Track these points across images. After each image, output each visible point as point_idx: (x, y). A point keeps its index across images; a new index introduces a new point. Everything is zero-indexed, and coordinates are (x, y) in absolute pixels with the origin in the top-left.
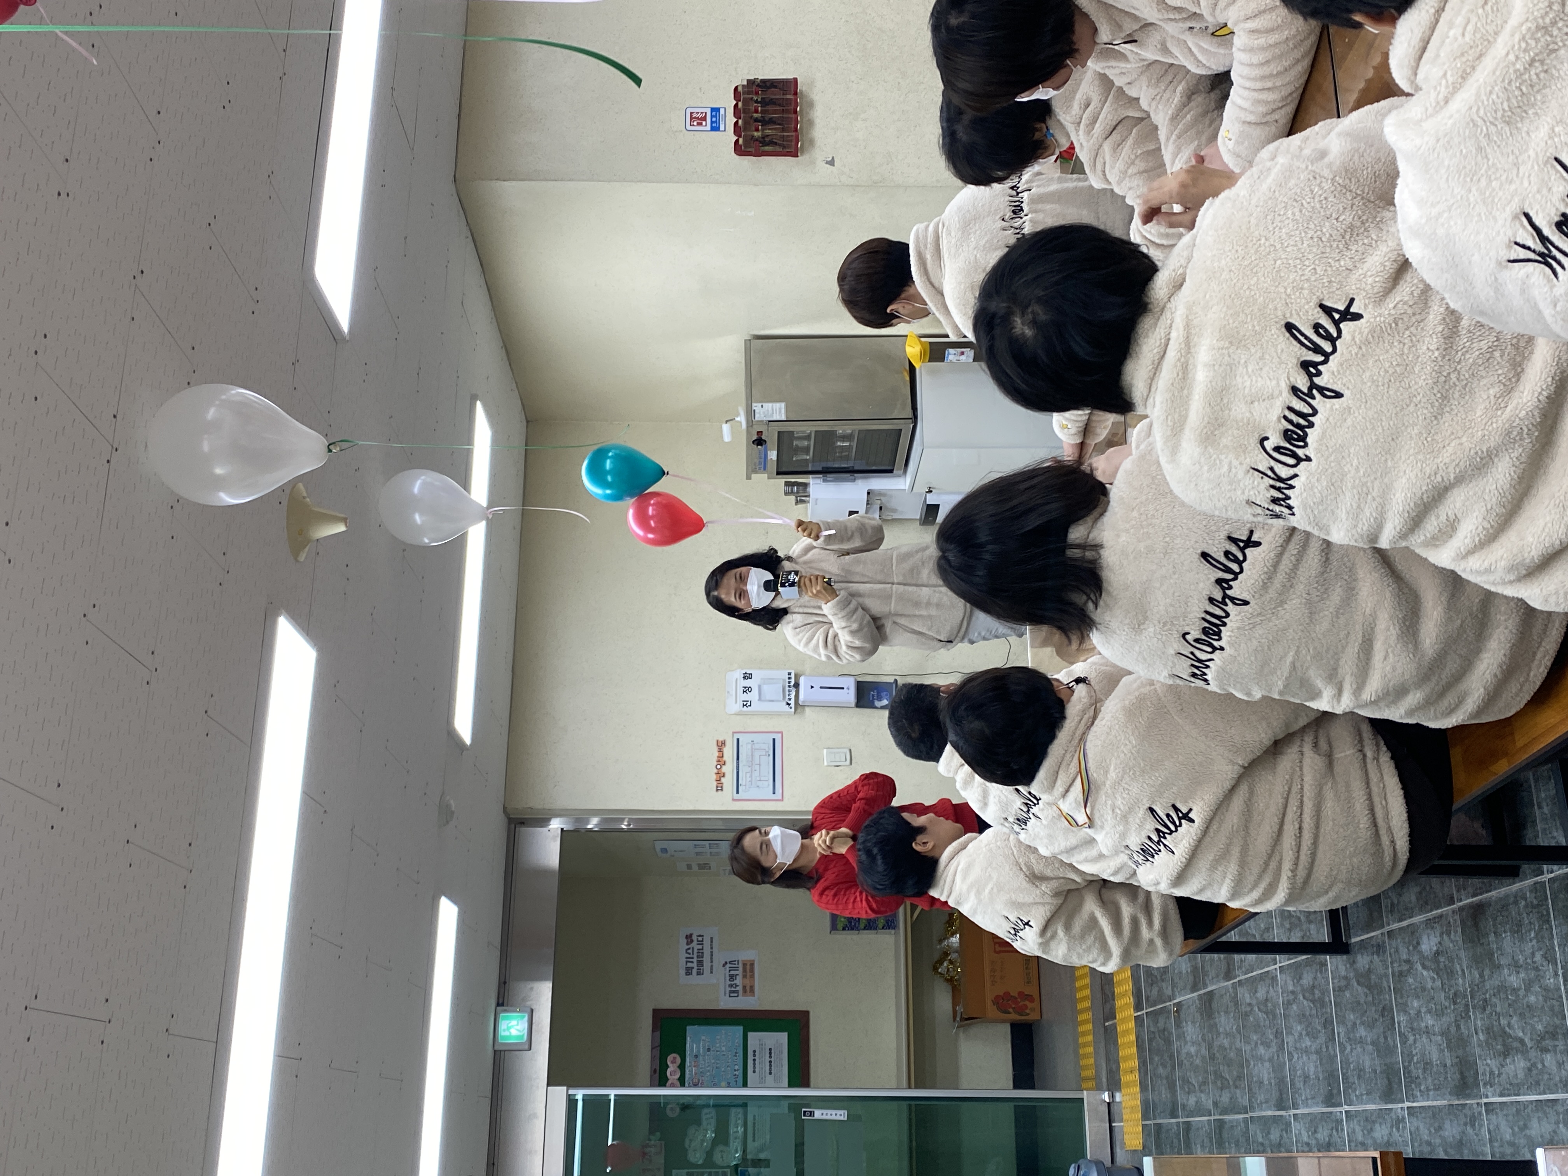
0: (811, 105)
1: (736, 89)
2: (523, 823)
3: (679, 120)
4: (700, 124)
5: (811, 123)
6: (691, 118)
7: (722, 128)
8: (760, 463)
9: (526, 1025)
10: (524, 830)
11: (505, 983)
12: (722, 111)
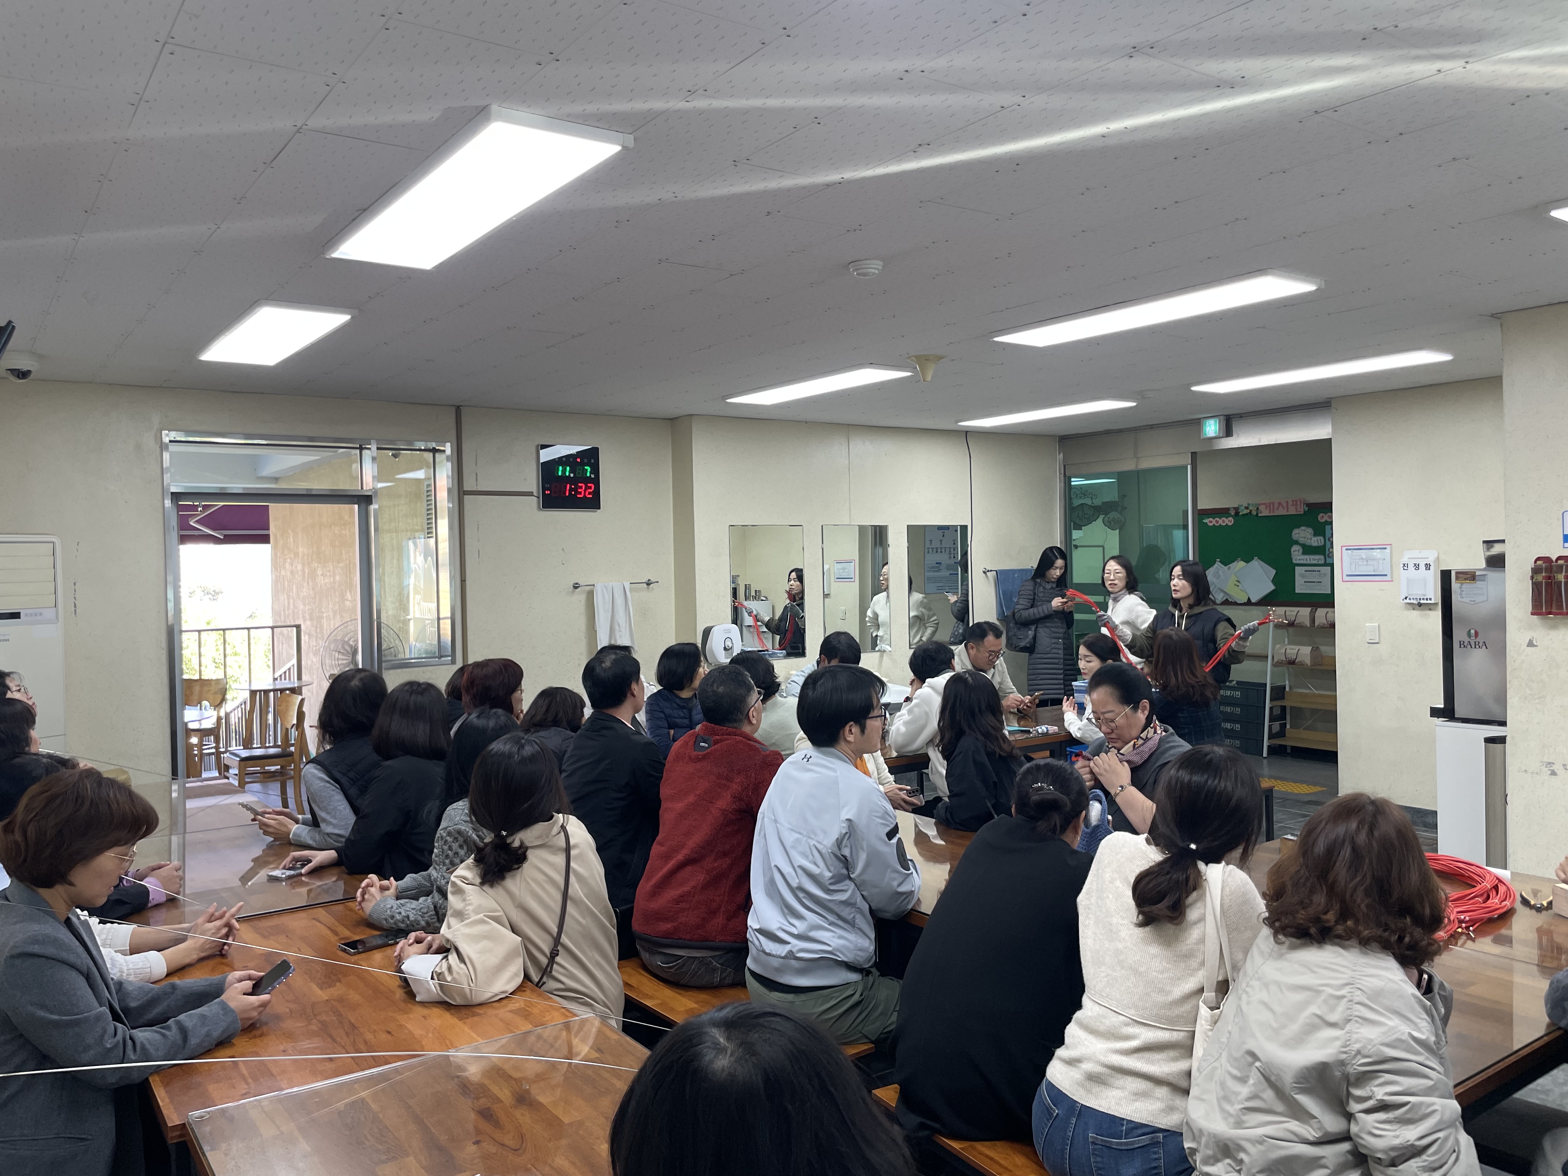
9: (1212, 435)
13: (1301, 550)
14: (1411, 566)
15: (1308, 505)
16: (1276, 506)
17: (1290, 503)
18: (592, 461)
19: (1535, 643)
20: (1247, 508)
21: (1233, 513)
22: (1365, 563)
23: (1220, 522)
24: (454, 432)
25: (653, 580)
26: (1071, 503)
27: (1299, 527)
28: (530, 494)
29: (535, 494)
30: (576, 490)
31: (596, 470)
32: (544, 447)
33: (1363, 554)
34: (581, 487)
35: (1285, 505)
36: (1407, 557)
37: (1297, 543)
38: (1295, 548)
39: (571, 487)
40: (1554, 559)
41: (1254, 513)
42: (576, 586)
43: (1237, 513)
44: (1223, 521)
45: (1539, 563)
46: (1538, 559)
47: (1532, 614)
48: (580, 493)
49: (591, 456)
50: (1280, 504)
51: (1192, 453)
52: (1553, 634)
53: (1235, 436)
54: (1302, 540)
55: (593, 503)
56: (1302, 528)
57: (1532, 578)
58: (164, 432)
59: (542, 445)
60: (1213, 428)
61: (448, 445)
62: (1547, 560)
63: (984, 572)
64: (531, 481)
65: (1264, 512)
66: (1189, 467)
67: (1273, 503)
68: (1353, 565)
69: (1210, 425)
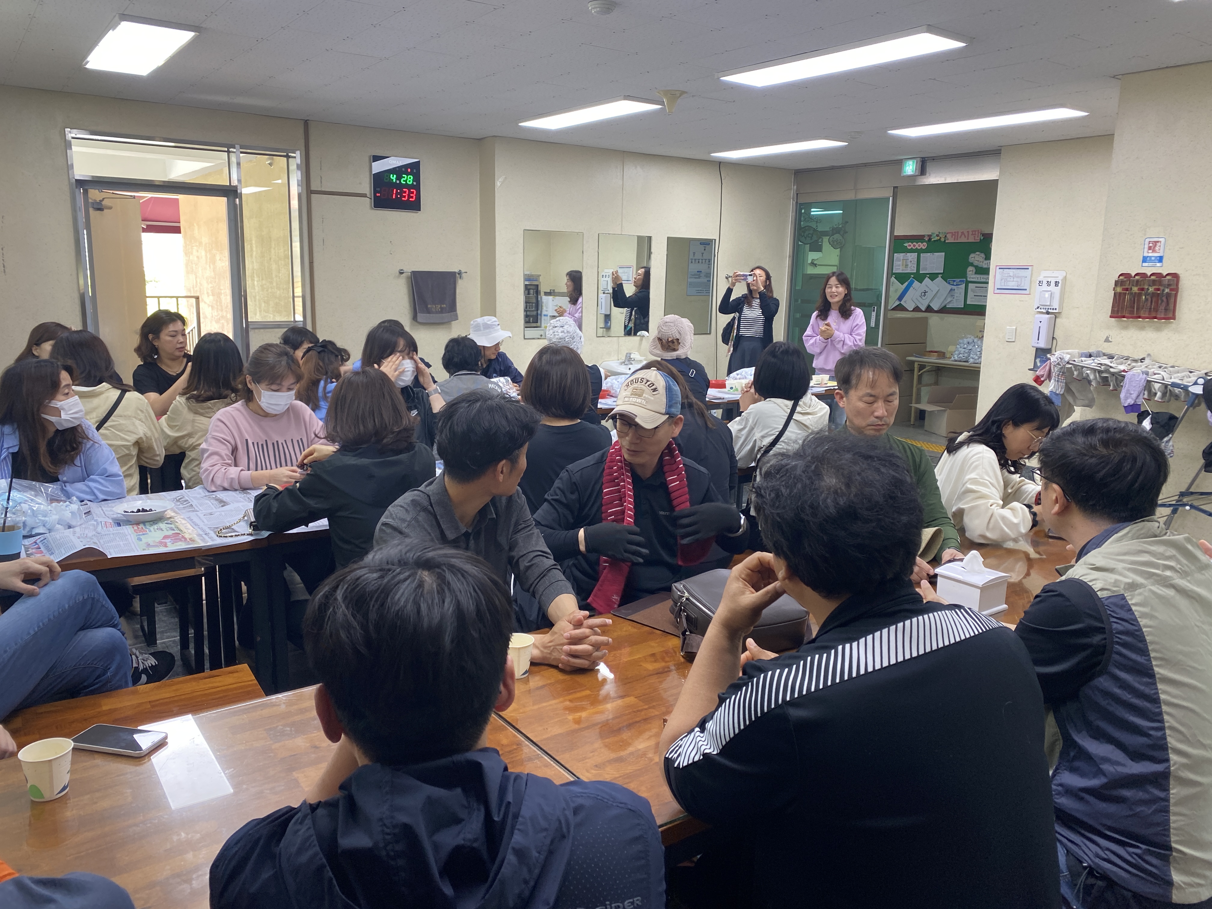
0: (1158, 329)
3: (1153, 234)
4: (1150, 248)
5: (1142, 328)
6: (1156, 242)
7: (1144, 264)
12: (1158, 264)
13: (974, 271)
14: (1045, 282)
15: (983, 235)
16: (960, 234)
17: (970, 233)
18: (415, 171)
19: (1110, 339)
20: (937, 236)
21: (926, 239)
22: (1012, 279)
23: (917, 246)
24: (302, 142)
25: (463, 271)
26: (800, 224)
27: (975, 252)
28: (364, 195)
29: (368, 196)
30: (401, 194)
31: (417, 179)
32: (376, 158)
33: (1011, 272)
34: (405, 192)
35: (966, 234)
36: (1043, 276)
37: (972, 264)
38: (970, 268)
39: (397, 191)
40: (1133, 275)
41: (943, 240)
42: (401, 273)
43: (930, 240)
44: (919, 246)
45: (1121, 277)
46: (1121, 275)
47: (1111, 317)
48: (405, 197)
49: (414, 169)
50: (963, 233)
51: (894, 187)
52: (1124, 333)
53: (928, 175)
54: (976, 263)
55: (415, 206)
56: (978, 253)
57: (1114, 289)
58: (67, 130)
59: (374, 156)
60: (911, 167)
61: (298, 152)
62: (1127, 275)
63: (727, 278)
64: (366, 186)
65: (950, 240)
66: (891, 198)
67: (958, 232)
68: (1003, 281)
69: (909, 165)
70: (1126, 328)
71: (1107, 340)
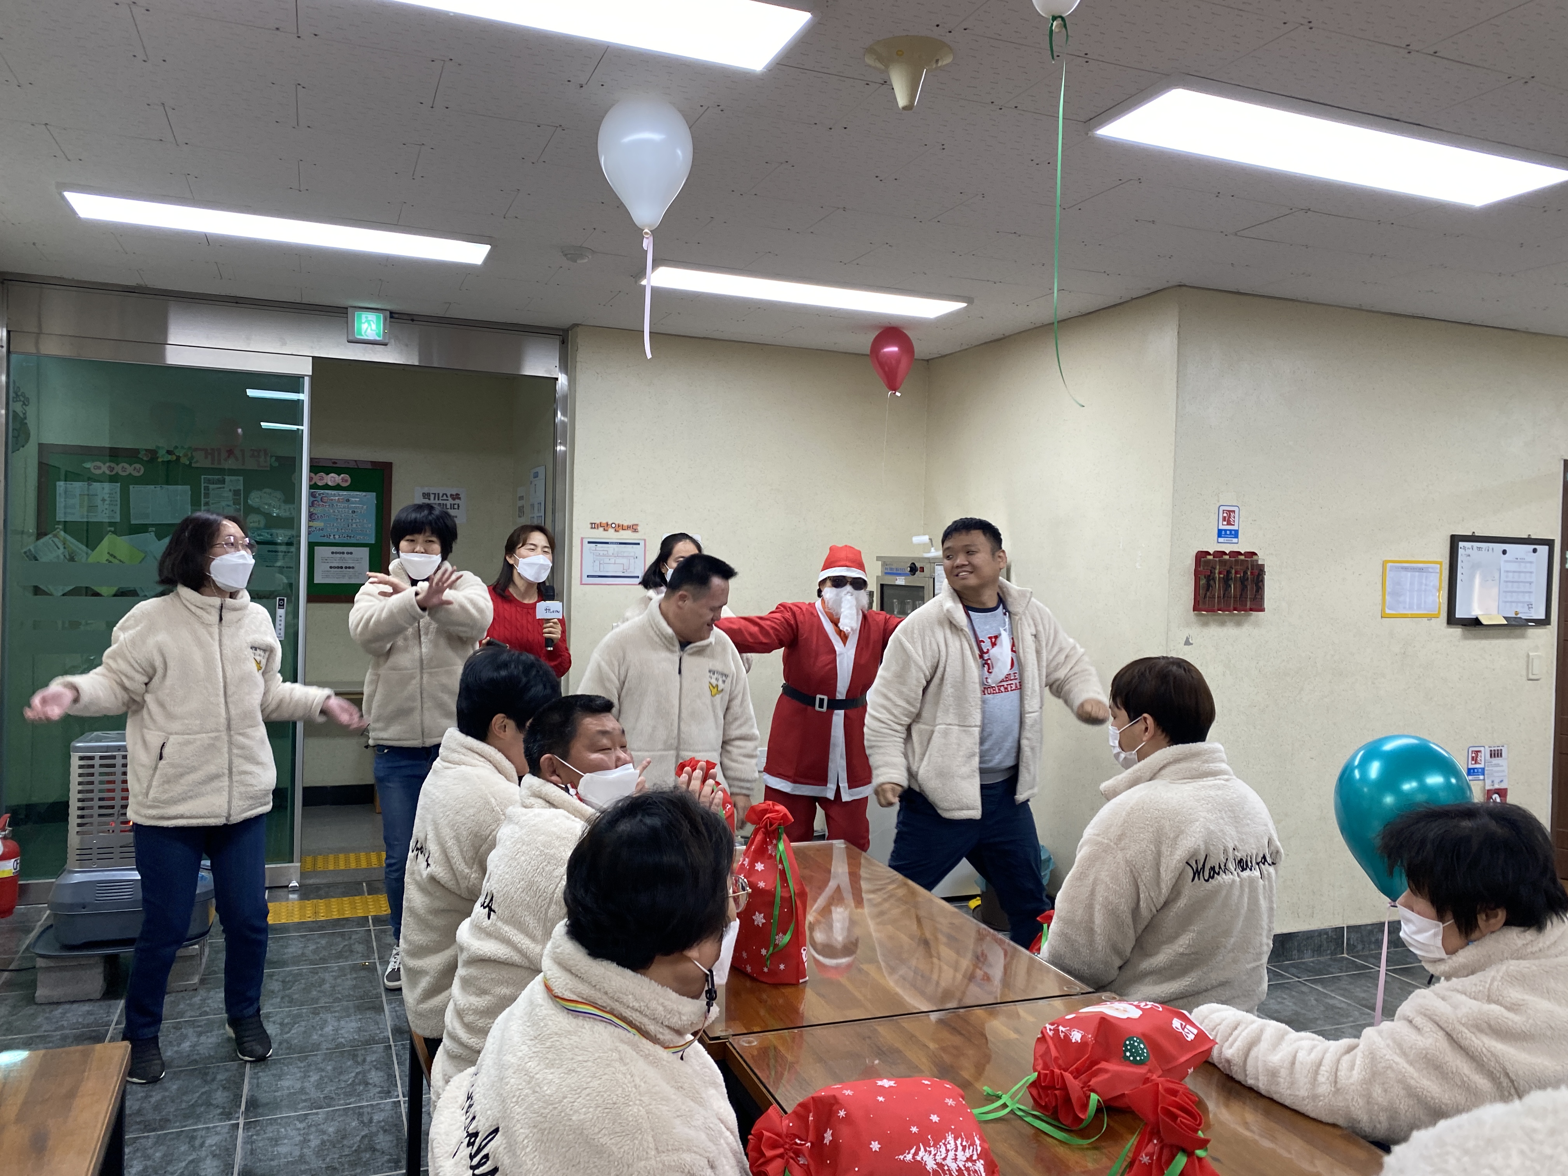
0: (1239, 624)
1: (1255, 554)
2: (564, 342)
3: (1228, 500)
4: (1224, 519)
5: (1223, 624)
6: (1230, 511)
7: (1221, 540)
8: (891, 569)
9: (371, 338)
10: (557, 343)
11: (413, 320)
12: (1235, 540)
15: (278, 458)
19: (1191, 641)
20: (169, 452)
21: (144, 457)
23: (120, 469)
43: (152, 459)
44: (124, 469)
46: (1199, 553)
47: (1193, 610)
51: (314, 359)
52: (1205, 631)
56: (268, 490)
60: (374, 327)
66: (307, 379)
69: (368, 322)
70: (1205, 624)
71: (1187, 643)
